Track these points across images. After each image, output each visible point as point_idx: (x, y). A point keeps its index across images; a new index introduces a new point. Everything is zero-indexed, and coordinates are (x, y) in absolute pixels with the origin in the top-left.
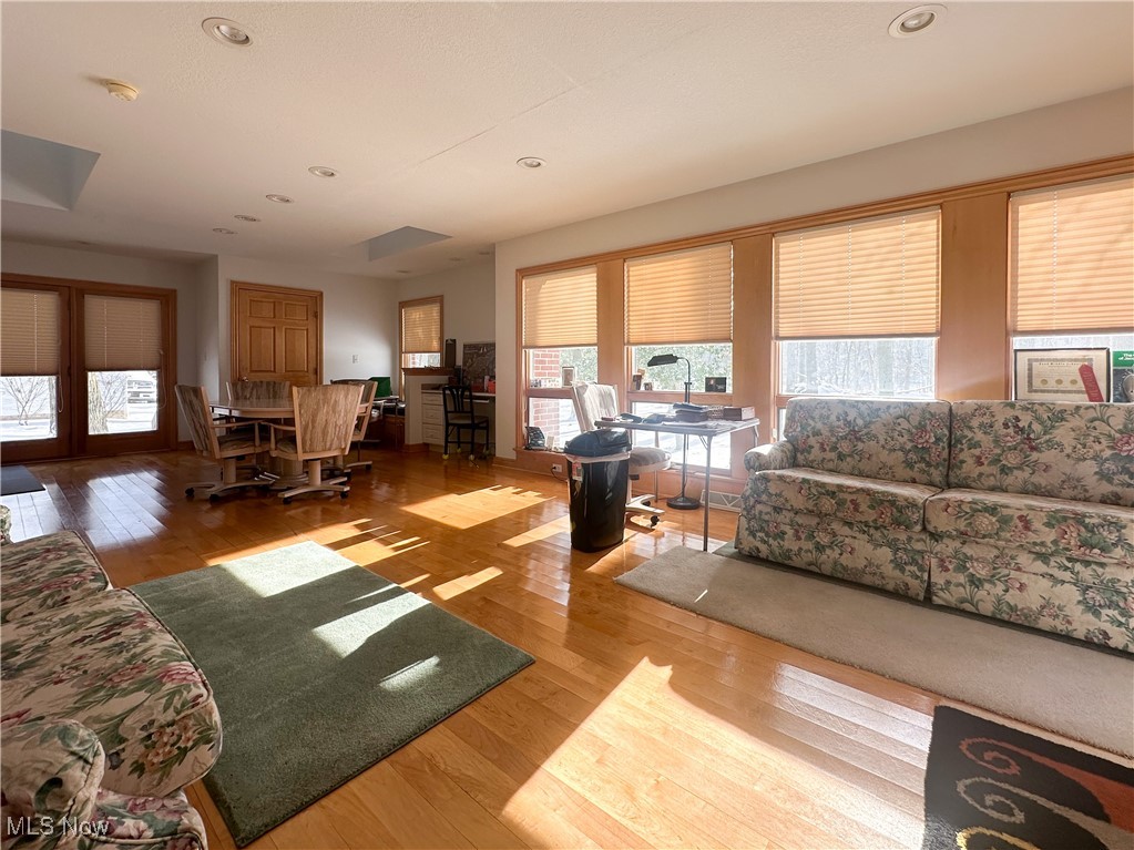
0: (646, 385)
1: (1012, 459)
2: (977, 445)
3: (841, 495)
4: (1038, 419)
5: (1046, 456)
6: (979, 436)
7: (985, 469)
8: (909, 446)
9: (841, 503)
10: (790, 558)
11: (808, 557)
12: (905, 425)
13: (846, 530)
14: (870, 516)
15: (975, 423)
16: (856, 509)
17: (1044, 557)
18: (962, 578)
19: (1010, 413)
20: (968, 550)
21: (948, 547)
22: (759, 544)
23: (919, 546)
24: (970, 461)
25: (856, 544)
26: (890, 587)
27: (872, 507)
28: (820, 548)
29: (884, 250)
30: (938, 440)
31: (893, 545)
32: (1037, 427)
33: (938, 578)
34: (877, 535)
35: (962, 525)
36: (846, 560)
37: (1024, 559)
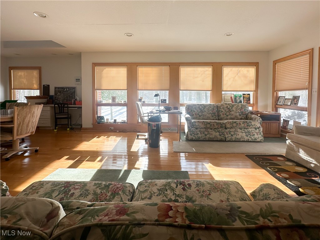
0: (143, 101)
1: (228, 114)
2: (222, 112)
3: (211, 124)
4: (230, 106)
5: (232, 113)
6: (222, 110)
7: (224, 116)
8: (212, 113)
9: (211, 125)
10: (200, 138)
11: (203, 137)
12: (210, 109)
13: (211, 130)
14: (216, 127)
15: (221, 108)
16: (214, 126)
17: (241, 129)
18: (230, 135)
19: (226, 105)
20: (231, 130)
21: (228, 130)
22: (193, 137)
23: (223, 131)
24: (222, 115)
25: (212, 133)
26: (219, 140)
27: (217, 125)
28: (206, 135)
29: (202, 73)
30: (216, 111)
31: (219, 132)
32: (230, 108)
33: (227, 136)
34: (216, 130)
35: (231, 126)
36: (211, 136)
37: (239, 130)
